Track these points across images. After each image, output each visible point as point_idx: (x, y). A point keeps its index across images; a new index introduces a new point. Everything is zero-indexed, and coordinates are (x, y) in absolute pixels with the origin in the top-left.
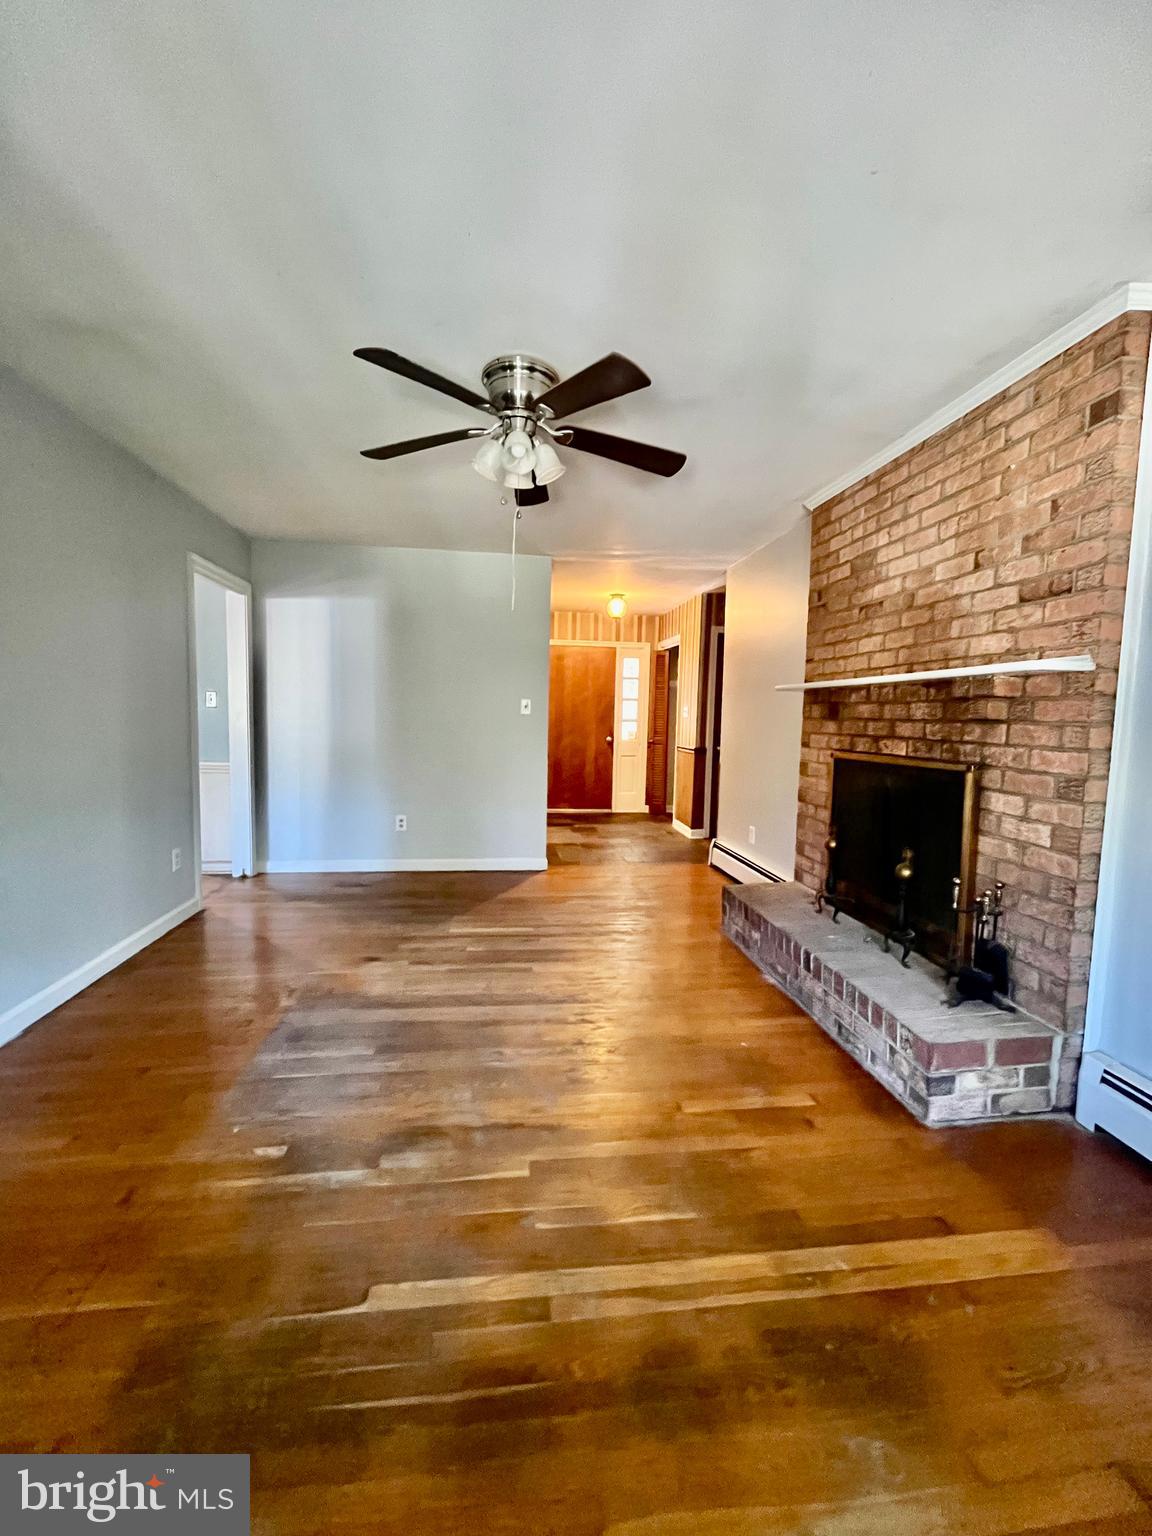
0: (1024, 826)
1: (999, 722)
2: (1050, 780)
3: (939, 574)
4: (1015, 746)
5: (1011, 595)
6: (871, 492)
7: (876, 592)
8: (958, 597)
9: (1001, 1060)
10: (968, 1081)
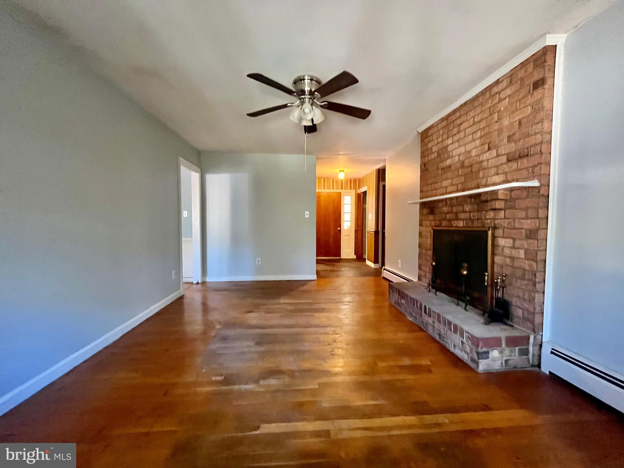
0: (513, 251)
1: (501, 209)
2: (524, 231)
3: (474, 153)
4: (508, 219)
5: (504, 159)
6: (445, 123)
7: (448, 162)
8: (482, 162)
9: (508, 345)
10: (495, 354)
